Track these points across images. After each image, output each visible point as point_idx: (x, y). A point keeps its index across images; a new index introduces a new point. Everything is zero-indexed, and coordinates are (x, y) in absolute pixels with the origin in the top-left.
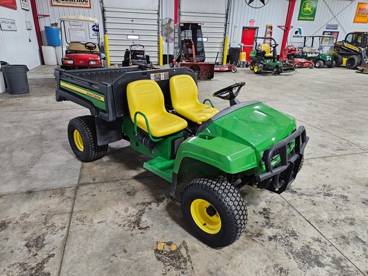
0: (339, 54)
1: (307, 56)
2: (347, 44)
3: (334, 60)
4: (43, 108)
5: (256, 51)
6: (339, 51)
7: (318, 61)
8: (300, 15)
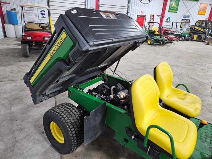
0: (191, 33)
1: (174, 34)
2: (197, 27)
3: (190, 36)
6: (192, 31)
7: (181, 37)
8: (170, 9)
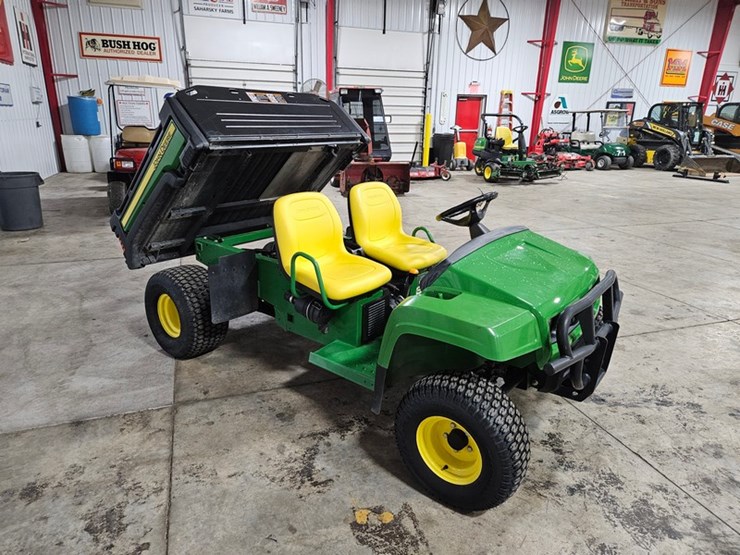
0: (638, 143)
1: (579, 148)
2: (653, 125)
3: (631, 154)
4: (77, 257)
5: (485, 140)
6: (638, 137)
7: (599, 158)
8: (562, 72)
